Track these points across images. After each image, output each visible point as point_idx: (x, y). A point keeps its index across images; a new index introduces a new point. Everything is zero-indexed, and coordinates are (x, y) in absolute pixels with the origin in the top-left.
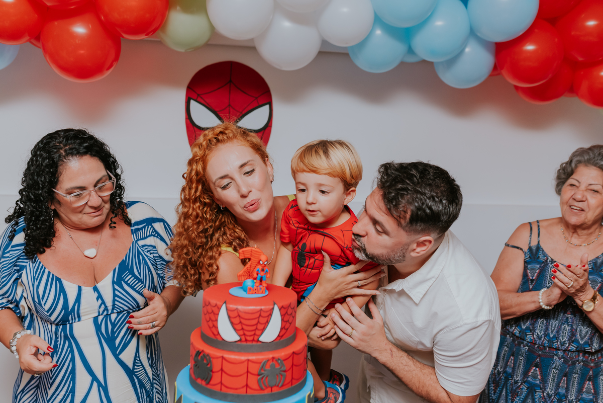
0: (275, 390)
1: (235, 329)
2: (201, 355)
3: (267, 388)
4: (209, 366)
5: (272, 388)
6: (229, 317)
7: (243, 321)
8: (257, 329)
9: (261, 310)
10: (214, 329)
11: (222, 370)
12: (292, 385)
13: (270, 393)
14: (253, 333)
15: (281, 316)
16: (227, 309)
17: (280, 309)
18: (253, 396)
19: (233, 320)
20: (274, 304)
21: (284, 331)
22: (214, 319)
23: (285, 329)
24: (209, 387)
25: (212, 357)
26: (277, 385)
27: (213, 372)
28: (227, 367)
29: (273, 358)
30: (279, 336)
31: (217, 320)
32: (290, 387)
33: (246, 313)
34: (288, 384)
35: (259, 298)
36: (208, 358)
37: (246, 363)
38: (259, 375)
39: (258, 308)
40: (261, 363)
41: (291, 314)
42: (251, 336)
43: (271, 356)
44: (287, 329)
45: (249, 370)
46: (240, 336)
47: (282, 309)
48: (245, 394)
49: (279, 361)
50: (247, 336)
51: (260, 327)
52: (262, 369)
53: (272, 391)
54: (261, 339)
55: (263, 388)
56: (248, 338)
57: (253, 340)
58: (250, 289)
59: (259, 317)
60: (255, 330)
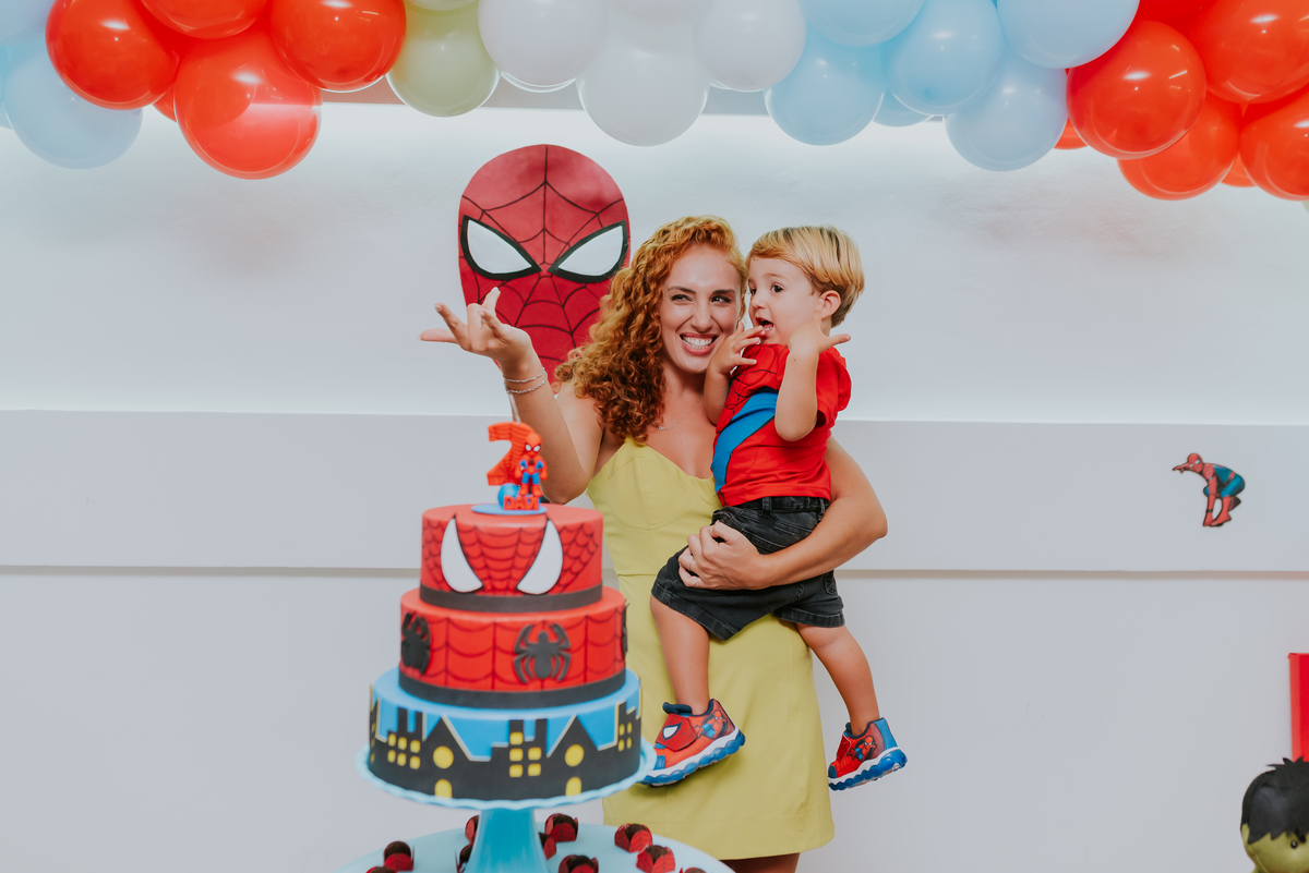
0: (550, 687)
1: (473, 567)
2: (413, 620)
3: (532, 680)
4: (424, 640)
5: (542, 681)
6: (462, 545)
7: (487, 551)
8: (513, 567)
9: (521, 530)
10: (436, 572)
11: (447, 644)
12: (585, 680)
13: (539, 690)
14: (505, 574)
15: (563, 545)
16: (460, 530)
17: (560, 531)
18: (505, 695)
19: (469, 550)
20: (548, 519)
21: (568, 577)
22: (435, 552)
23: (572, 573)
24: (425, 680)
25: (432, 623)
26: (554, 674)
27: (433, 651)
28: (457, 638)
29: (544, 623)
30: (558, 583)
31: (439, 554)
32: (582, 684)
33: (492, 535)
34: (578, 676)
35: (525, 516)
36: (423, 624)
37: (491, 629)
38: (514, 654)
39: (516, 525)
40: (518, 630)
41: (586, 546)
42: (502, 580)
43: (539, 618)
44: (577, 574)
45: (499, 643)
46: (482, 580)
47: (565, 533)
48: (490, 691)
49: (556, 630)
50: (497, 580)
51: (520, 563)
52: (522, 640)
53: (542, 687)
54: (524, 586)
55: (526, 679)
56: (498, 585)
57: (507, 589)
58: (509, 500)
59: (517, 544)
60: (510, 569)
